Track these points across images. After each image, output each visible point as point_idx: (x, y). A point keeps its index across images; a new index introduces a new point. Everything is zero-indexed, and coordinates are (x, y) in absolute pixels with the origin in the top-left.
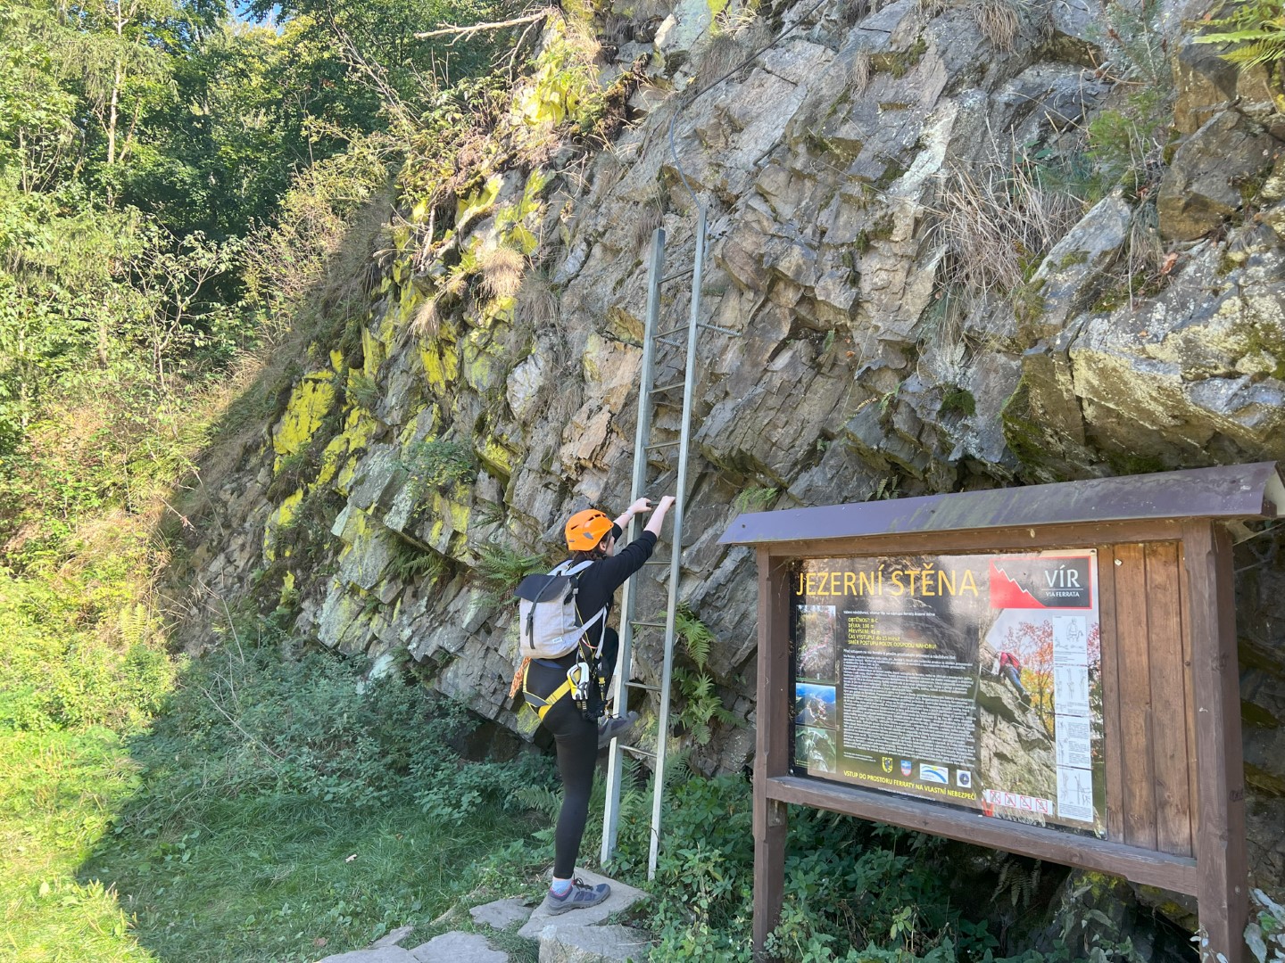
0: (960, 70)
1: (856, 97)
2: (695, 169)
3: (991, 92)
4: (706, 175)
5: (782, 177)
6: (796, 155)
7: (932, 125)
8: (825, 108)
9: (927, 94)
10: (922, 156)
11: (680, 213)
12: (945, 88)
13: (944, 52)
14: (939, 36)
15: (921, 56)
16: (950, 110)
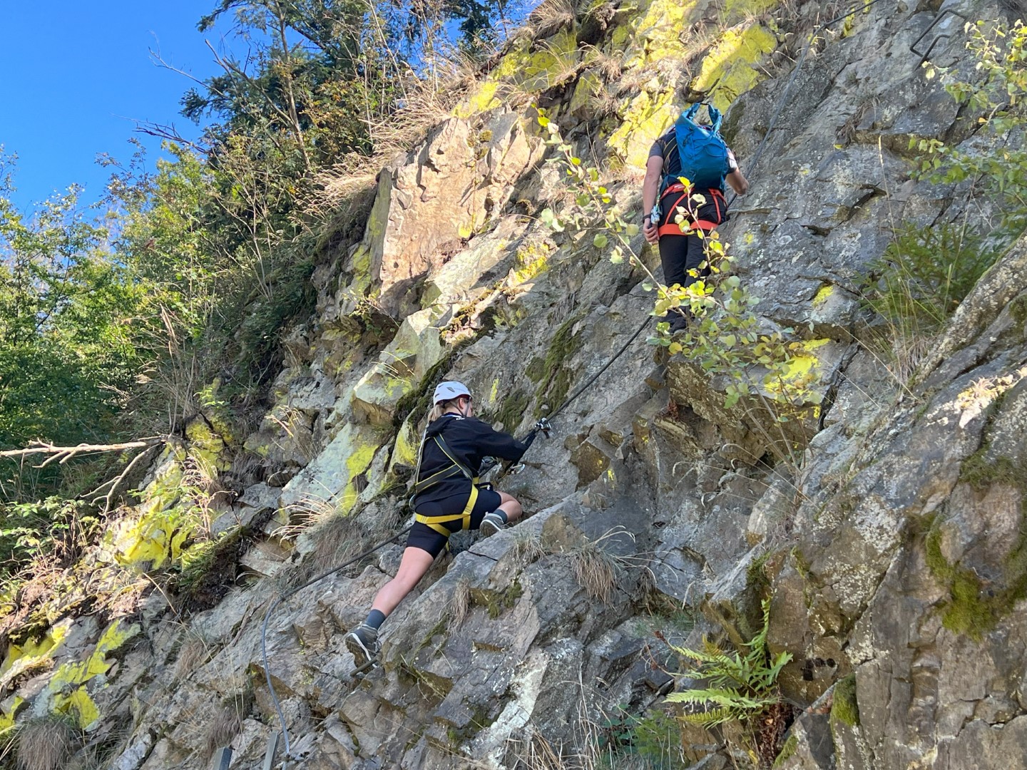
0: (553, 619)
1: (452, 629)
2: (286, 671)
3: (587, 643)
4: (298, 679)
5: (369, 706)
6: (386, 683)
7: (524, 673)
8: (421, 637)
9: (520, 640)
10: (512, 707)
11: (262, 719)
12: (537, 637)
13: (538, 600)
14: (534, 582)
15: (517, 600)
16: (540, 661)
